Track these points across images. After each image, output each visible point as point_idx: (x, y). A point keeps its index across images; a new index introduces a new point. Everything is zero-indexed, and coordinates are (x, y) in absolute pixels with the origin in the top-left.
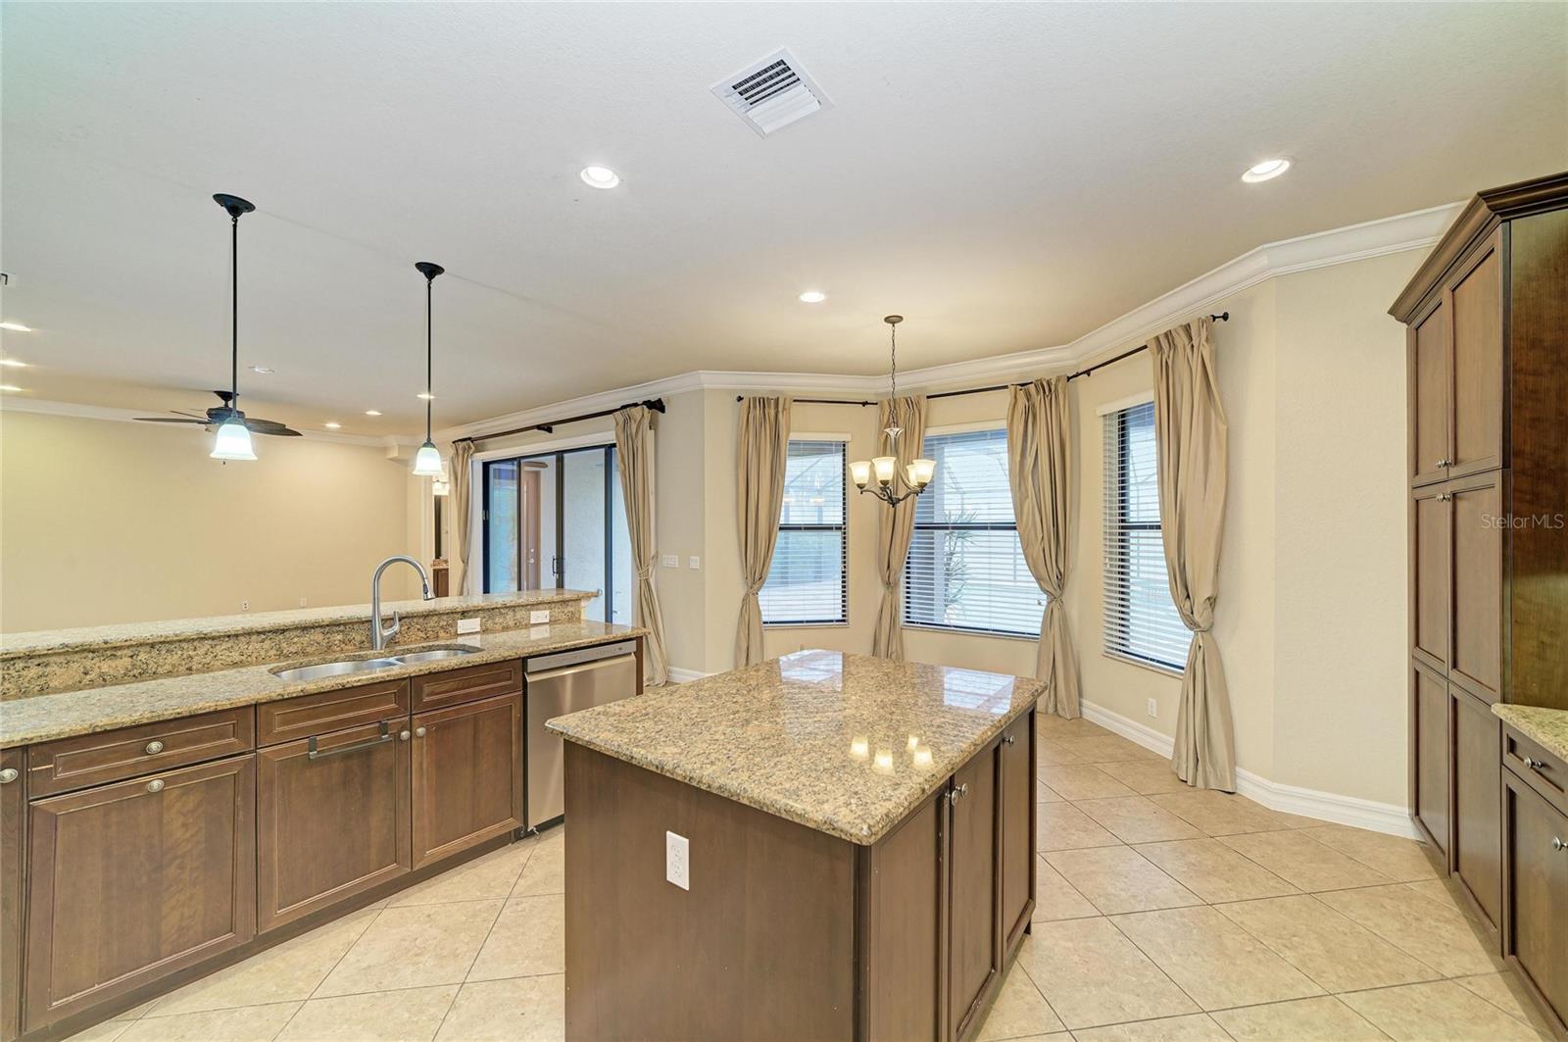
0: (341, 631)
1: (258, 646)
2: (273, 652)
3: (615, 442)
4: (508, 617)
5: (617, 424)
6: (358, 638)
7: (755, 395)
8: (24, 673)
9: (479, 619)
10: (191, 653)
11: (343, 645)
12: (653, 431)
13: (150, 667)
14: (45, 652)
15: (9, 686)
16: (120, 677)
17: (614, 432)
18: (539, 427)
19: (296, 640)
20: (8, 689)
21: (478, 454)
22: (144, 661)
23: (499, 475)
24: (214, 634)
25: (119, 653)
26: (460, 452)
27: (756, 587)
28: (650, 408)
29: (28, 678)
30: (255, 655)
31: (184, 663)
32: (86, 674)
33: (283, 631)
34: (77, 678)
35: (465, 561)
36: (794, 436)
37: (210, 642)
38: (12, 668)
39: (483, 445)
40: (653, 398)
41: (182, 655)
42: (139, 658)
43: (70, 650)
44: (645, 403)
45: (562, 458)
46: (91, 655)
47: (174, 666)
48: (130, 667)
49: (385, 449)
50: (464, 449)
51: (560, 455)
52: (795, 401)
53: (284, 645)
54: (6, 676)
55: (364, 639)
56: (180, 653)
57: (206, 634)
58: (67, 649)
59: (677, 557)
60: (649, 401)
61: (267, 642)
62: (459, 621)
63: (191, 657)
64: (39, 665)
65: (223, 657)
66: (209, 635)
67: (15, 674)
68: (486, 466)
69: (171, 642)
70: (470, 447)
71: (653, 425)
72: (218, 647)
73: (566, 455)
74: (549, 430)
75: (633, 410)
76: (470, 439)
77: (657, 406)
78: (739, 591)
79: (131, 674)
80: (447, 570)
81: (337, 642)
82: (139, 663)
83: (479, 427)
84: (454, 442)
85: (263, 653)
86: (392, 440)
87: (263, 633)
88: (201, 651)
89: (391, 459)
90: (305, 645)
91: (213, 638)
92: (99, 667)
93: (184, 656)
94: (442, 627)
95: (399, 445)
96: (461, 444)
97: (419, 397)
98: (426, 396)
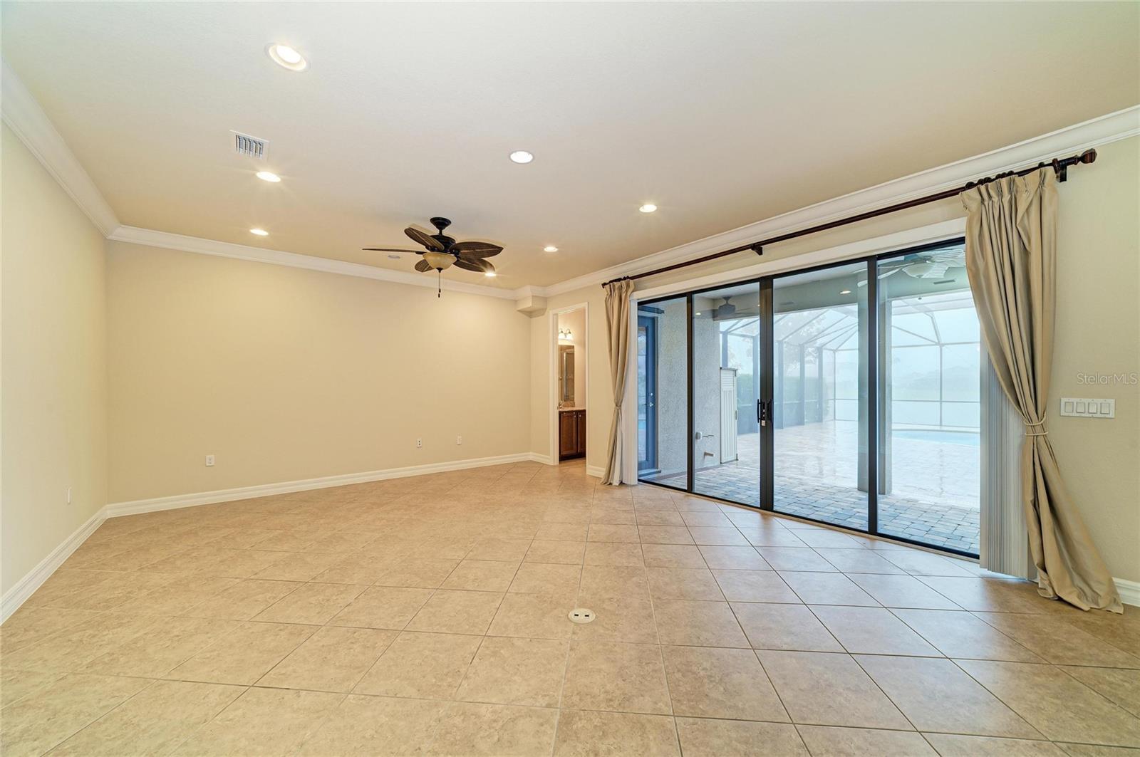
18: (753, 247)
21: (634, 293)
35: (619, 404)
39: (640, 284)
49: (517, 301)
50: (621, 289)
68: (639, 306)
74: (760, 252)
76: (627, 278)
84: (608, 284)
86: (526, 291)
89: (521, 311)
95: (533, 296)
96: (617, 284)
97: (642, 210)
98: (649, 208)
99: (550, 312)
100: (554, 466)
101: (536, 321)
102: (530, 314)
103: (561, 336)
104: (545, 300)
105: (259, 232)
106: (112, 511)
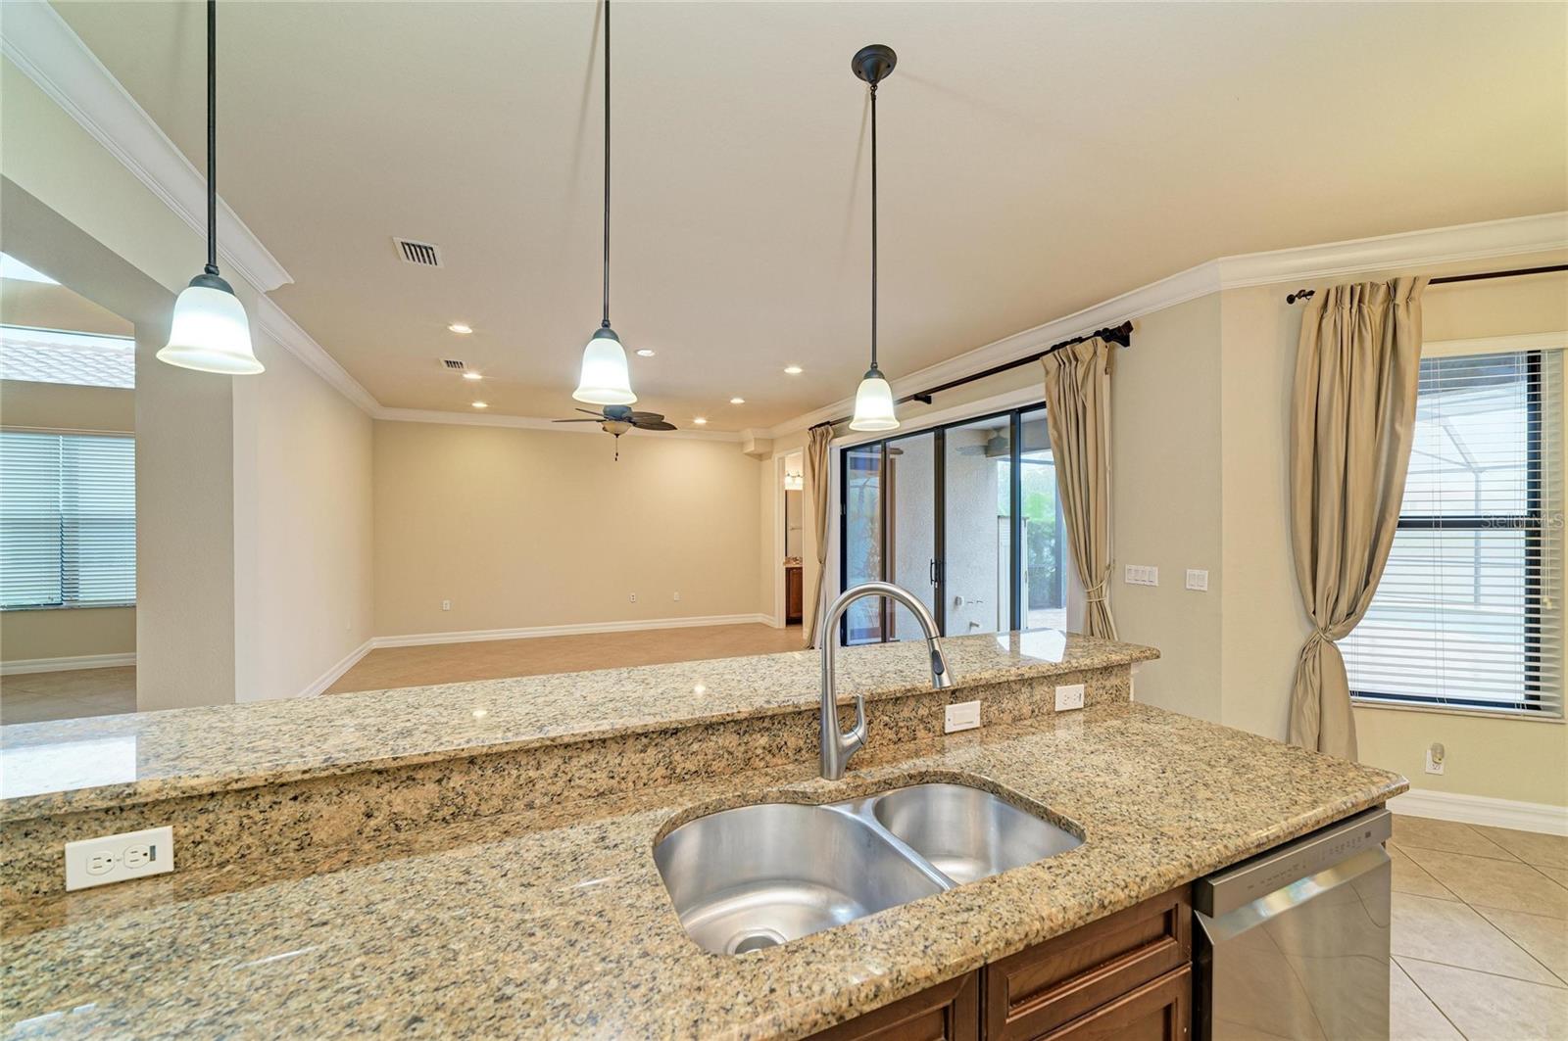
0: (768, 729)
1: (636, 758)
2: (660, 771)
3: (1044, 400)
4: (1021, 698)
5: (1047, 373)
6: (792, 742)
7: (1340, 283)
8: (274, 815)
9: (978, 702)
10: (532, 773)
11: (768, 757)
12: (1108, 376)
13: (468, 800)
14: (299, 777)
15: (250, 840)
16: (421, 820)
17: (1043, 385)
18: (917, 397)
19: (695, 747)
20: (249, 847)
21: (837, 440)
22: (460, 790)
23: (856, 465)
24: (566, 740)
25: (420, 775)
26: (818, 438)
27: (1336, 629)
28: (1107, 339)
29: (280, 824)
30: (632, 777)
31: (521, 793)
32: (369, 816)
33: (676, 732)
34: (355, 825)
35: (822, 561)
36: (1429, 351)
37: (561, 752)
38: (253, 804)
39: (841, 429)
40: (1112, 325)
41: (519, 777)
42: (451, 785)
43: (339, 773)
44: (1097, 333)
45: (944, 435)
46: (375, 779)
47: (505, 799)
48: (437, 802)
49: (742, 444)
50: (822, 435)
51: (940, 431)
52: (1433, 282)
53: (677, 757)
54: (245, 821)
55: (801, 743)
56: (514, 773)
57: (553, 740)
58: (332, 770)
59: (1156, 569)
60: (1106, 330)
61: (651, 751)
62: (948, 707)
63: (531, 781)
64: (295, 798)
65: (582, 782)
66: (558, 741)
67: (259, 817)
68: (844, 452)
69: (501, 755)
70: (828, 432)
71: (1110, 369)
72: (574, 762)
73: (948, 431)
74: (928, 400)
75: (1079, 347)
76: (828, 423)
77: (1120, 335)
78: (1294, 635)
79: (440, 815)
80: (801, 568)
81: (759, 751)
82: (451, 795)
83: (835, 409)
84: (810, 429)
85: (644, 773)
86: (749, 434)
87: (645, 735)
88: (548, 770)
89: (748, 454)
90: (710, 757)
91: (567, 746)
92: (389, 803)
93: (522, 781)
94: (921, 720)
95: (755, 439)
96: (819, 430)
97: (787, 371)
98: (794, 370)
99: (776, 456)
100: (779, 629)
101: (766, 463)
102: (760, 457)
103: (788, 480)
104: (772, 441)
105: (480, 405)
106: (377, 643)
